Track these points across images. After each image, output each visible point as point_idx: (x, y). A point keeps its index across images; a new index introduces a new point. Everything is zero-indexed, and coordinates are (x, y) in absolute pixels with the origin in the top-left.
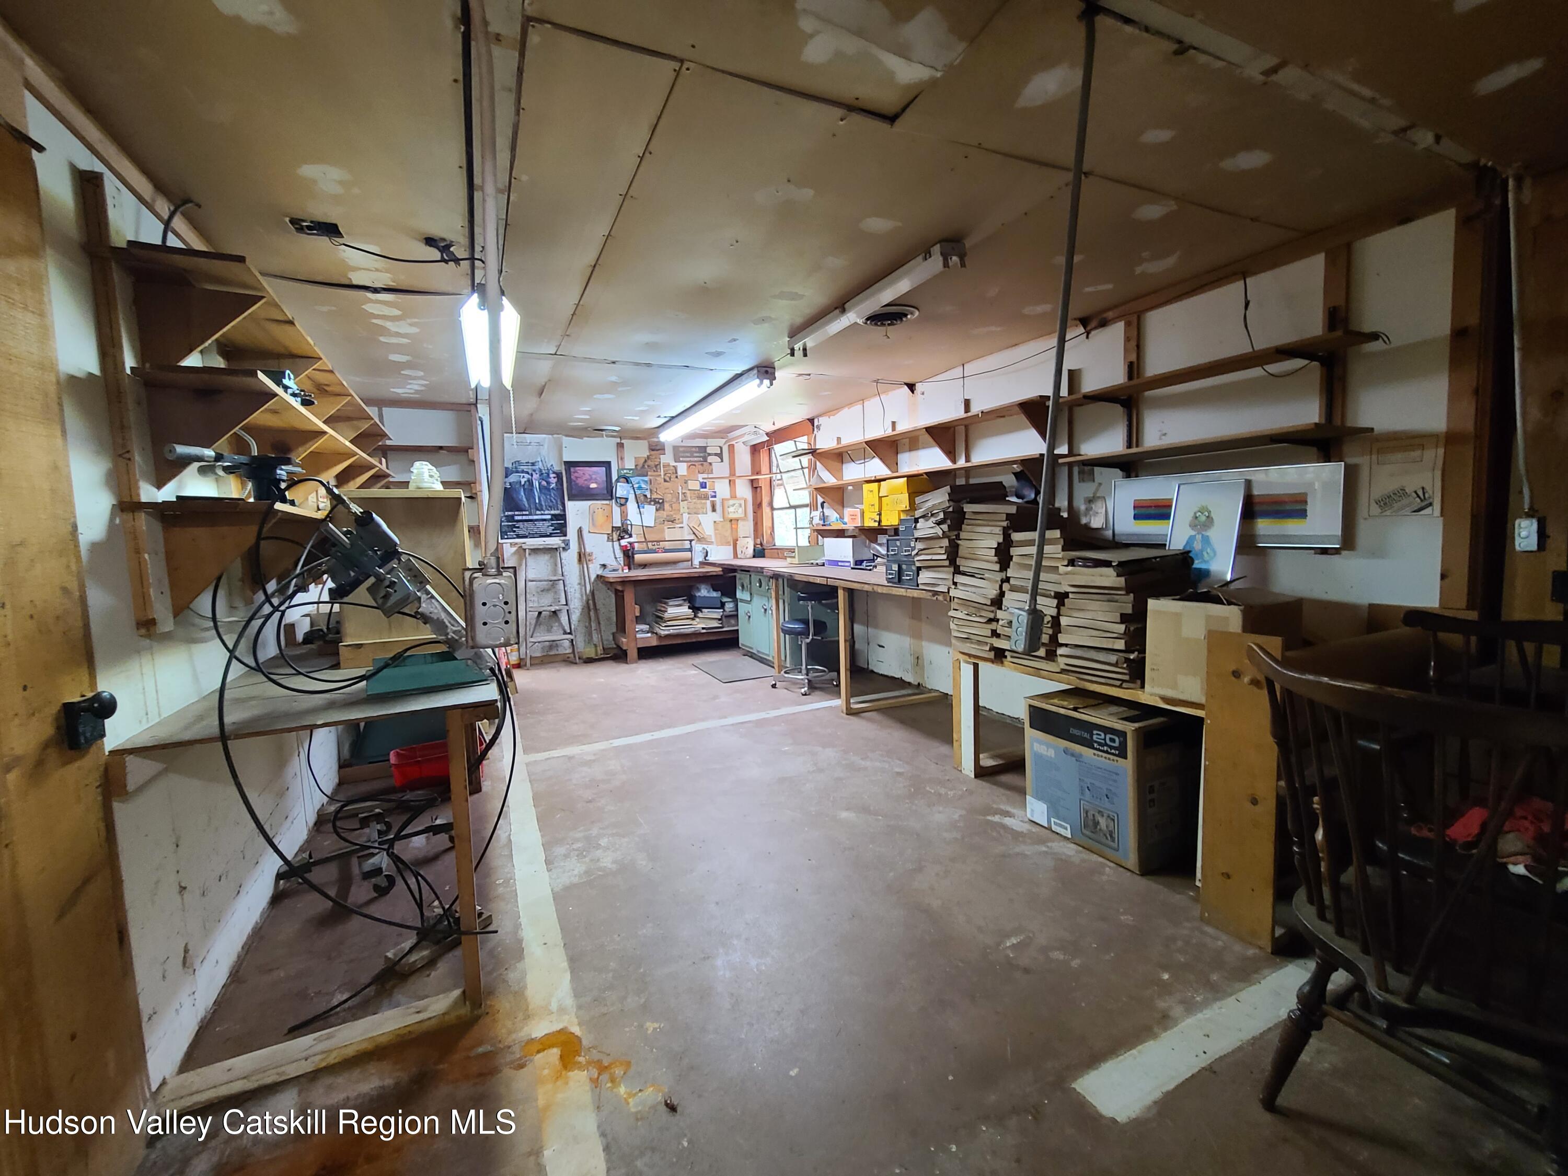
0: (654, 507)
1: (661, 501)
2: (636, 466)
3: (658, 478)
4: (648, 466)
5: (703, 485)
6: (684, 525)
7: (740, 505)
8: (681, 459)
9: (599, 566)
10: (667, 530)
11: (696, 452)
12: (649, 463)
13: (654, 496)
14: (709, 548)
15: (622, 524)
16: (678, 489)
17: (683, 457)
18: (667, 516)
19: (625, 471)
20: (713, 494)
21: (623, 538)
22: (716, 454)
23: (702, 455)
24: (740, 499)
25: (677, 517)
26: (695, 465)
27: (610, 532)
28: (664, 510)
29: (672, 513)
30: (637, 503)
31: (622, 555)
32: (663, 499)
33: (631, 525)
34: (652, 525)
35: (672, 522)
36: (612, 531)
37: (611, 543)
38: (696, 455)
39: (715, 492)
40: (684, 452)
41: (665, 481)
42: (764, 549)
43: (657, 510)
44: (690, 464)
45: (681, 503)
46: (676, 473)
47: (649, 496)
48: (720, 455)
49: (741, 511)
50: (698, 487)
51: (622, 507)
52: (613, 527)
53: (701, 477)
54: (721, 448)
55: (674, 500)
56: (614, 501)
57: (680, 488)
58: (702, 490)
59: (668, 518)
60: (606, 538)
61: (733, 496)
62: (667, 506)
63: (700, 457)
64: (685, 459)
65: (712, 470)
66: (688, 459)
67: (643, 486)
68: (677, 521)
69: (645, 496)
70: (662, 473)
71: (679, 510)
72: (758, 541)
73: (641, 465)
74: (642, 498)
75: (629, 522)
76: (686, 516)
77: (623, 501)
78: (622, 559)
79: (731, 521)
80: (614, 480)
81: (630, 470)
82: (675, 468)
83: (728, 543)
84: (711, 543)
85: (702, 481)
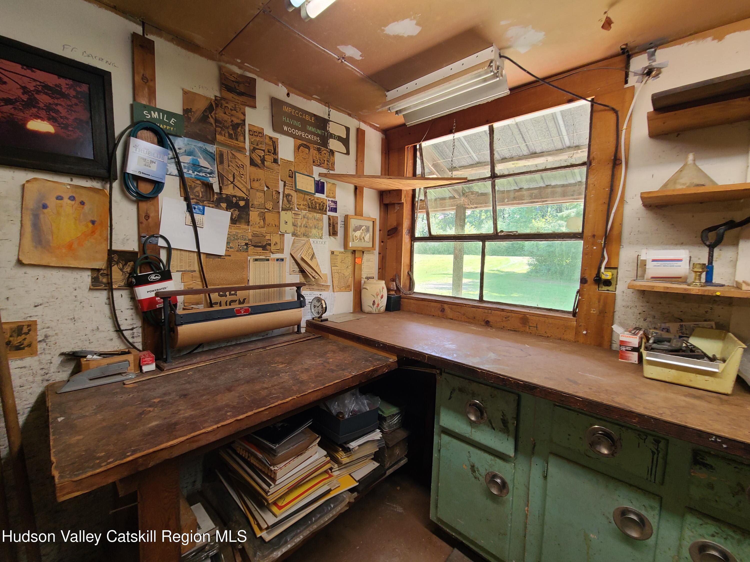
0: (228, 214)
1: (242, 203)
2: (187, 111)
3: (238, 155)
4: (216, 121)
5: (320, 187)
6: (286, 255)
7: (367, 230)
8: (285, 128)
9: (57, 360)
10: (252, 265)
11: (311, 124)
12: (220, 114)
13: (229, 191)
14: (325, 295)
15: (143, 246)
16: (277, 186)
17: (288, 125)
18: (254, 235)
19: (155, 115)
20: (333, 205)
21: (144, 281)
22: (340, 139)
23: (319, 132)
24: (368, 219)
25: (275, 239)
26: (308, 148)
27: (101, 264)
28: (248, 223)
29: (263, 230)
30: (187, 199)
31: (138, 323)
32: (247, 201)
33: (169, 249)
34: (222, 251)
35: (264, 248)
36: (110, 263)
37: (103, 295)
38: (310, 128)
39: (335, 203)
40: (291, 116)
41: (253, 163)
42: (400, 297)
43: (233, 221)
44: (300, 142)
45: (283, 213)
46: (275, 152)
47: (216, 189)
48: (345, 142)
49: (368, 237)
50: (312, 189)
51: (143, 205)
52: (111, 252)
53: (317, 171)
54: (348, 129)
55: (269, 205)
56: (116, 185)
57: (281, 184)
58: (318, 195)
59: (256, 240)
60: (89, 280)
61: (358, 212)
62: (254, 215)
63: (317, 135)
64: (291, 131)
65: (333, 164)
66: (299, 133)
67: (203, 163)
68: (273, 248)
69: (209, 186)
70: (247, 145)
71: (279, 227)
72: (393, 286)
73: (198, 114)
74: (199, 190)
75: (162, 243)
76: (289, 239)
77: (145, 189)
78: (138, 331)
79: (354, 252)
80: (118, 129)
81: (170, 115)
82: (274, 143)
83: (347, 288)
84: (324, 288)
85: (317, 178)
